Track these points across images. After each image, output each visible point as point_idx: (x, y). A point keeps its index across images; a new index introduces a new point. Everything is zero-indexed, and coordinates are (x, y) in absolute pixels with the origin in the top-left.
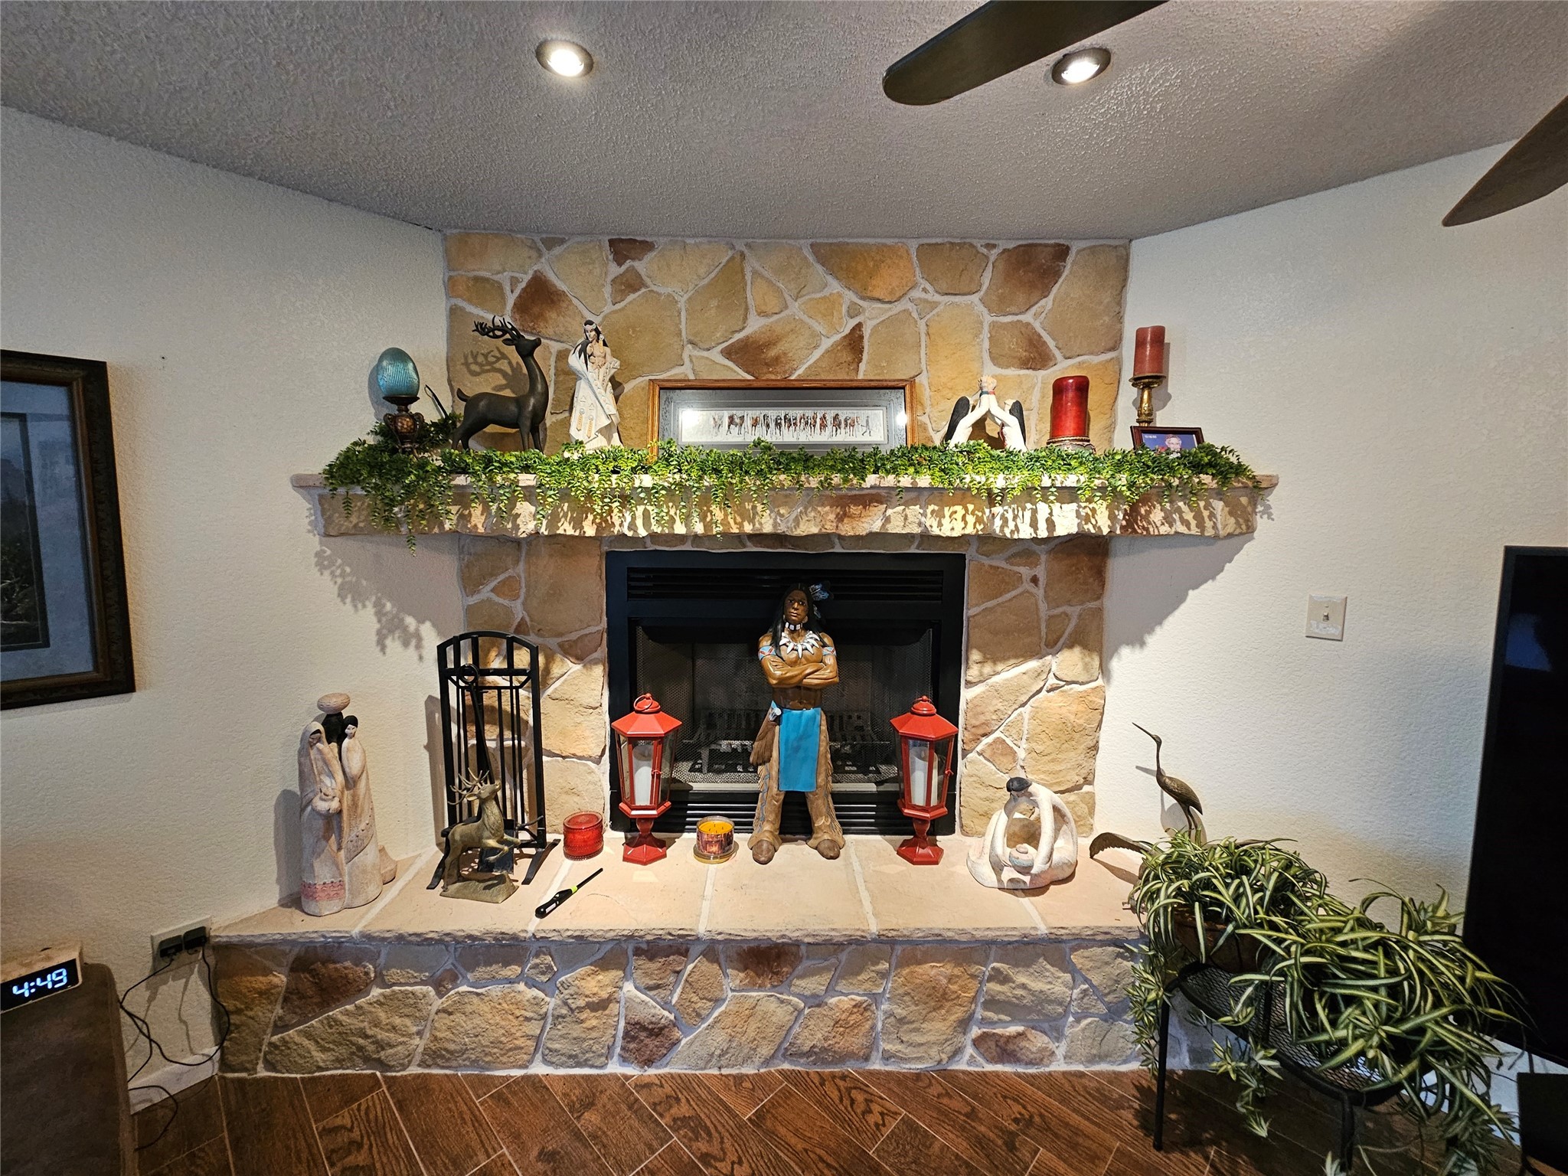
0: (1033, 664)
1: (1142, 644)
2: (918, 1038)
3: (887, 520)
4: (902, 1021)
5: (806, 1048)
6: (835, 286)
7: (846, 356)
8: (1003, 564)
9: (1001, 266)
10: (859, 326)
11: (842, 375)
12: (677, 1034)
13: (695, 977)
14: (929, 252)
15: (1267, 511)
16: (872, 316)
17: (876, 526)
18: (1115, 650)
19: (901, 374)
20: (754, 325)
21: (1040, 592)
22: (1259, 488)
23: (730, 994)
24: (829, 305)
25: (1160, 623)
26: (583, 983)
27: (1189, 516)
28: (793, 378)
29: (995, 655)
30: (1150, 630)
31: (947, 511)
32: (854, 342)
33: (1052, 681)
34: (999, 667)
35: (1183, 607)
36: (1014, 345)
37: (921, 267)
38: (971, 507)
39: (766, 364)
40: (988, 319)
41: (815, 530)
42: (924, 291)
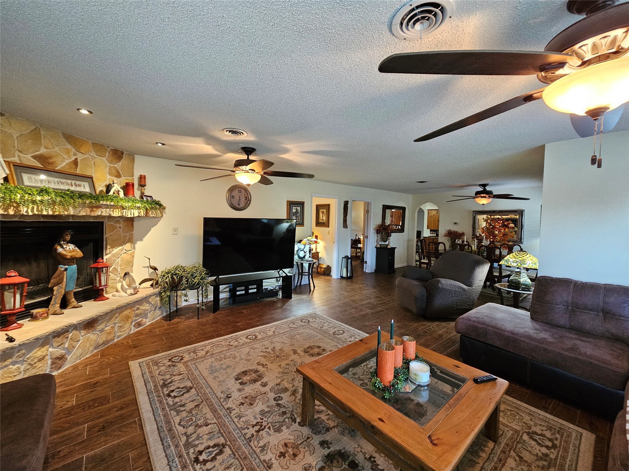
0: (121, 248)
1: (142, 240)
2: (124, 329)
3: (102, 212)
4: (121, 327)
5: (101, 343)
6: (69, 147)
7: (73, 166)
8: (113, 224)
9: (111, 153)
10: (76, 159)
11: (72, 171)
12: (67, 356)
13: (73, 336)
14: (95, 145)
15: (165, 213)
16: (80, 157)
17: (99, 213)
18: (136, 243)
19: (88, 174)
20: (42, 151)
21: (121, 230)
22: (164, 208)
23: (82, 338)
24: (68, 152)
25: (146, 235)
26: (36, 354)
27: (155, 213)
28: (56, 169)
29: (113, 247)
30: (144, 237)
31: (115, 210)
32: (76, 162)
33: (125, 251)
34: (114, 249)
35: (151, 232)
36: (114, 172)
37: (93, 148)
38: (119, 210)
39: (48, 164)
40: (108, 164)
41: (84, 214)
42: (93, 154)
